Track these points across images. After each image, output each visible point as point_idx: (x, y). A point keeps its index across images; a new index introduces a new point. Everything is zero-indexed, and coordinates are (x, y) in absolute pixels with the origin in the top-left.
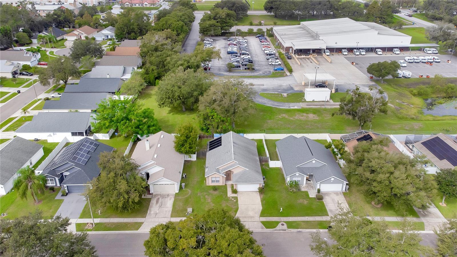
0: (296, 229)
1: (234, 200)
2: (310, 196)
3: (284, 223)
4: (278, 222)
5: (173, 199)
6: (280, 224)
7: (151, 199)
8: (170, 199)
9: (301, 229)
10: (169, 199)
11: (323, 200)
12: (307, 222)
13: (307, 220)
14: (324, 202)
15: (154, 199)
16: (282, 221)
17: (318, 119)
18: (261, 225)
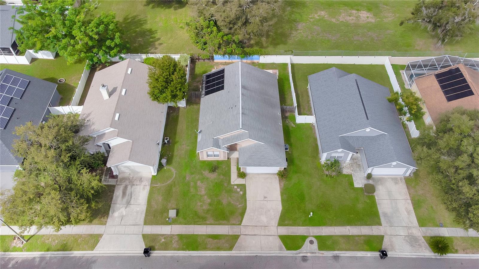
0: (332, 252)
1: (241, 191)
2: (356, 185)
3: (314, 239)
4: (305, 236)
5: (148, 188)
6: (308, 241)
7: (114, 186)
8: (144, 188)
9: (338, 250)
10: (142, 187)
11: (375, 194)
12: (347, 238)
13: (348, 233)
14: (376, 198)
15: (119, 186)
16: (311, 234)
17: (373, 21)
18: (278, 242)
